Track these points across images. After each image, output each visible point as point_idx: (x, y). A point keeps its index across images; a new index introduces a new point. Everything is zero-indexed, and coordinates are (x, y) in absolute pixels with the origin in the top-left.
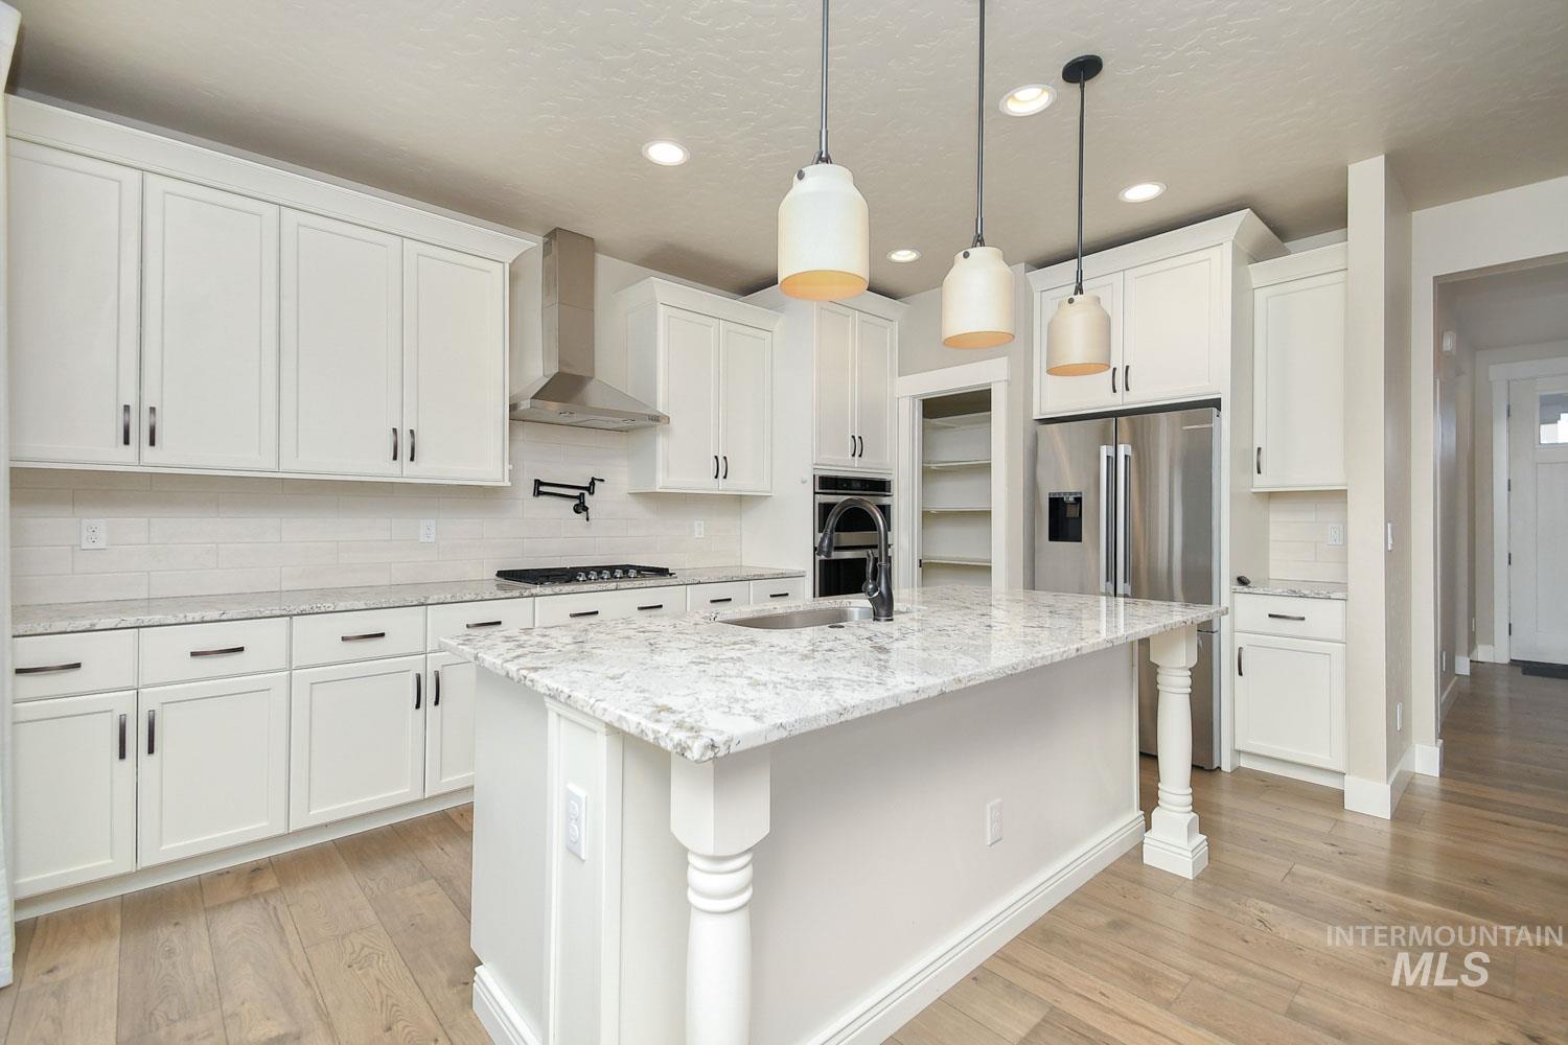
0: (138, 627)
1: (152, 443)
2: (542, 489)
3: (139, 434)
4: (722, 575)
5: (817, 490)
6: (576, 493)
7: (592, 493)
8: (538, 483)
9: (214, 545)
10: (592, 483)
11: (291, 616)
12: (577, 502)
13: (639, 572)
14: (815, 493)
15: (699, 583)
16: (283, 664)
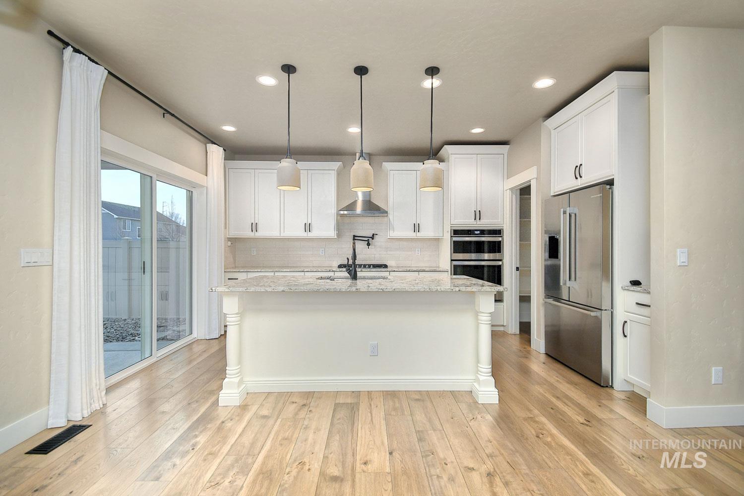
1: (257, 231)
2: (356, 238)
4: (405, 269)
5: (452, 235)
6: (366, 239)
7: (373, 239)
8: (354, 236)
10: (373, 235)
12: (367, 242)
13: (373, 266)
14: (451, 237)
15: (394, 271)
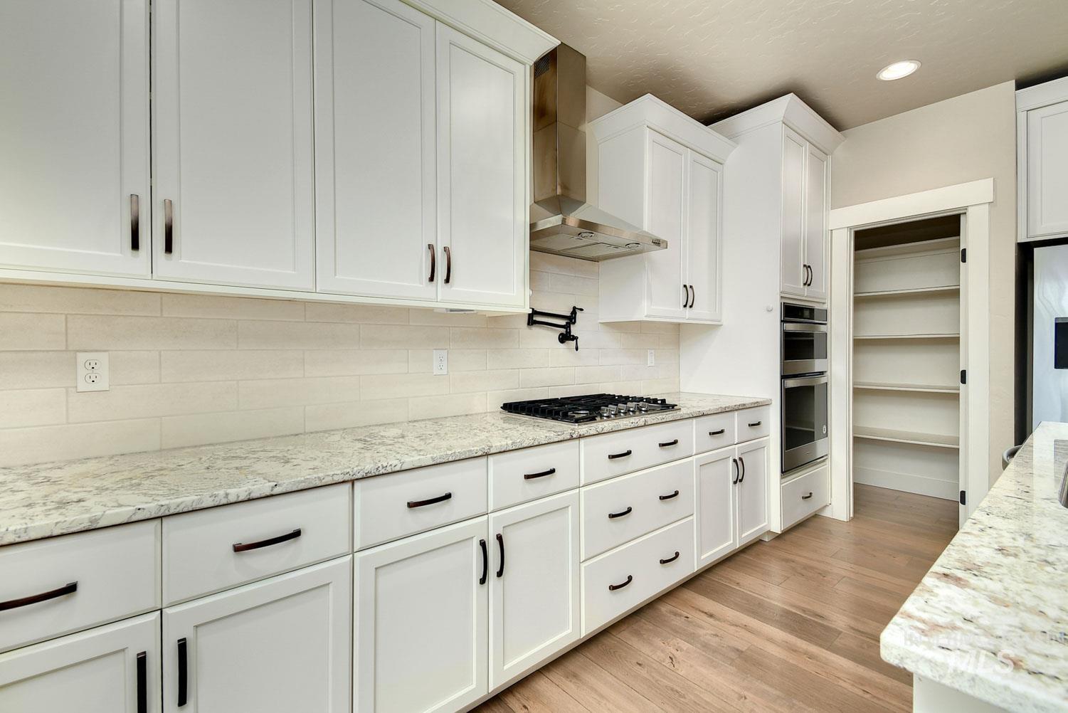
0: (161, 517)
1: (169, 249)
2: (536, 318)
3: (152, 236)
5: (783, 318)
6: (563, 322)
7: (576, 323)
8: (534, 313)
9: (235, 382)
10: (574, 312)
11: (353, 482)
12: (563, 330)
14: (781, 321)
15: (703, 415)
16: (345, 548)
